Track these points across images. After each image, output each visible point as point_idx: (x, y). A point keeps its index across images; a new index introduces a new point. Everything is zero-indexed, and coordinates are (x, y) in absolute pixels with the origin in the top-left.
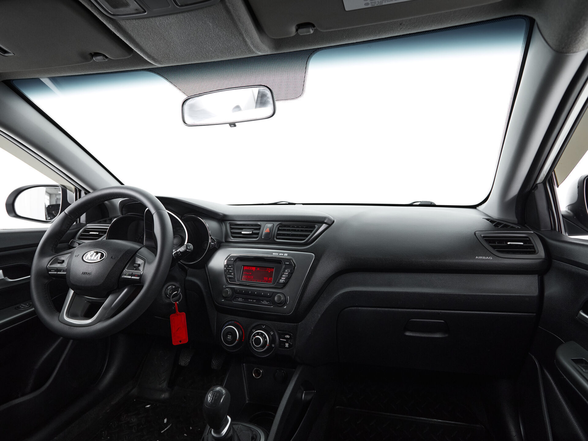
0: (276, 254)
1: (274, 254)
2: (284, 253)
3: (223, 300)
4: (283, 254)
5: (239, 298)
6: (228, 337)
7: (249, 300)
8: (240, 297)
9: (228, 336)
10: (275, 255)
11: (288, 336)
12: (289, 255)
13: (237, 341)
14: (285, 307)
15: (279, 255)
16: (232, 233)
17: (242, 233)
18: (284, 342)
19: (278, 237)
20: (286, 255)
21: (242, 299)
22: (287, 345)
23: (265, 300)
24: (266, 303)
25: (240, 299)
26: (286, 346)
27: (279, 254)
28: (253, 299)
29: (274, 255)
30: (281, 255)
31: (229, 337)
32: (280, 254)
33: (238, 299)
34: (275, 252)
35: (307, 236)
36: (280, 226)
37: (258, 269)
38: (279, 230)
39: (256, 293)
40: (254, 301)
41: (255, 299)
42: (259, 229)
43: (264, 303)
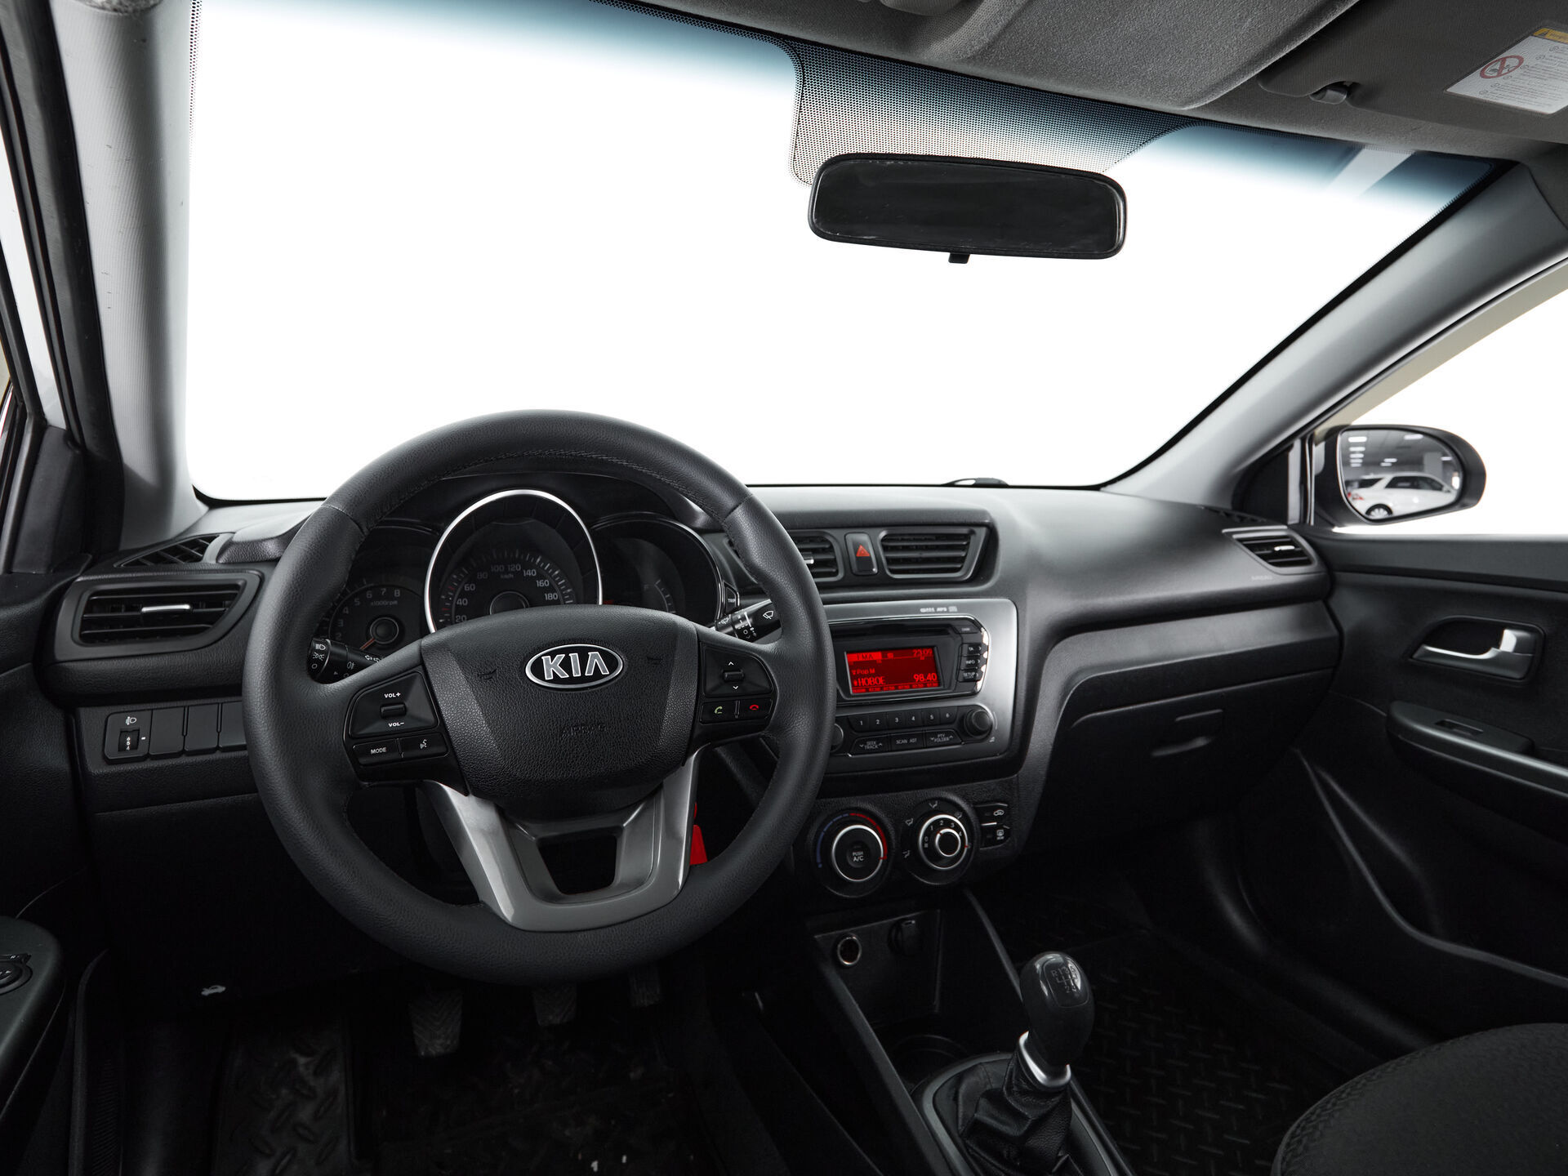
0: (930, 610)
1: (923, 610)
2: (947, 606)
4: (945, 609)
5: (869, 743)
6: (855, 859)
7: (898, 742)
8: (869, 740)
9: (854, 854)
10: (926, 613)
11: (999, 813)
12: (961, 608)
13: (881, 861)
14: (992, 740)
15: (936, 612)
18: (993, 829)
19: (892, 568)
20: (953, 609)
21: (877, 743)
22: (1000, 834)
23: (940, 733)
24: (945, 739)
25: (871, 745)
26: (998, 838)
27: (935, 610)
28: (909, 737)
29: (924, 613)
30: (943, 612)
31: (858, 857)
32: (939, 609)
33: (866, 744)
34: (924, 606)
35: (962, 560)
36: (883, 540)
37: (890, 655)
38: (885, 549)
39: (913, 719)
40: (911, 741)
41: (912, 736)
42: (831, 549)
43: (939, 740)
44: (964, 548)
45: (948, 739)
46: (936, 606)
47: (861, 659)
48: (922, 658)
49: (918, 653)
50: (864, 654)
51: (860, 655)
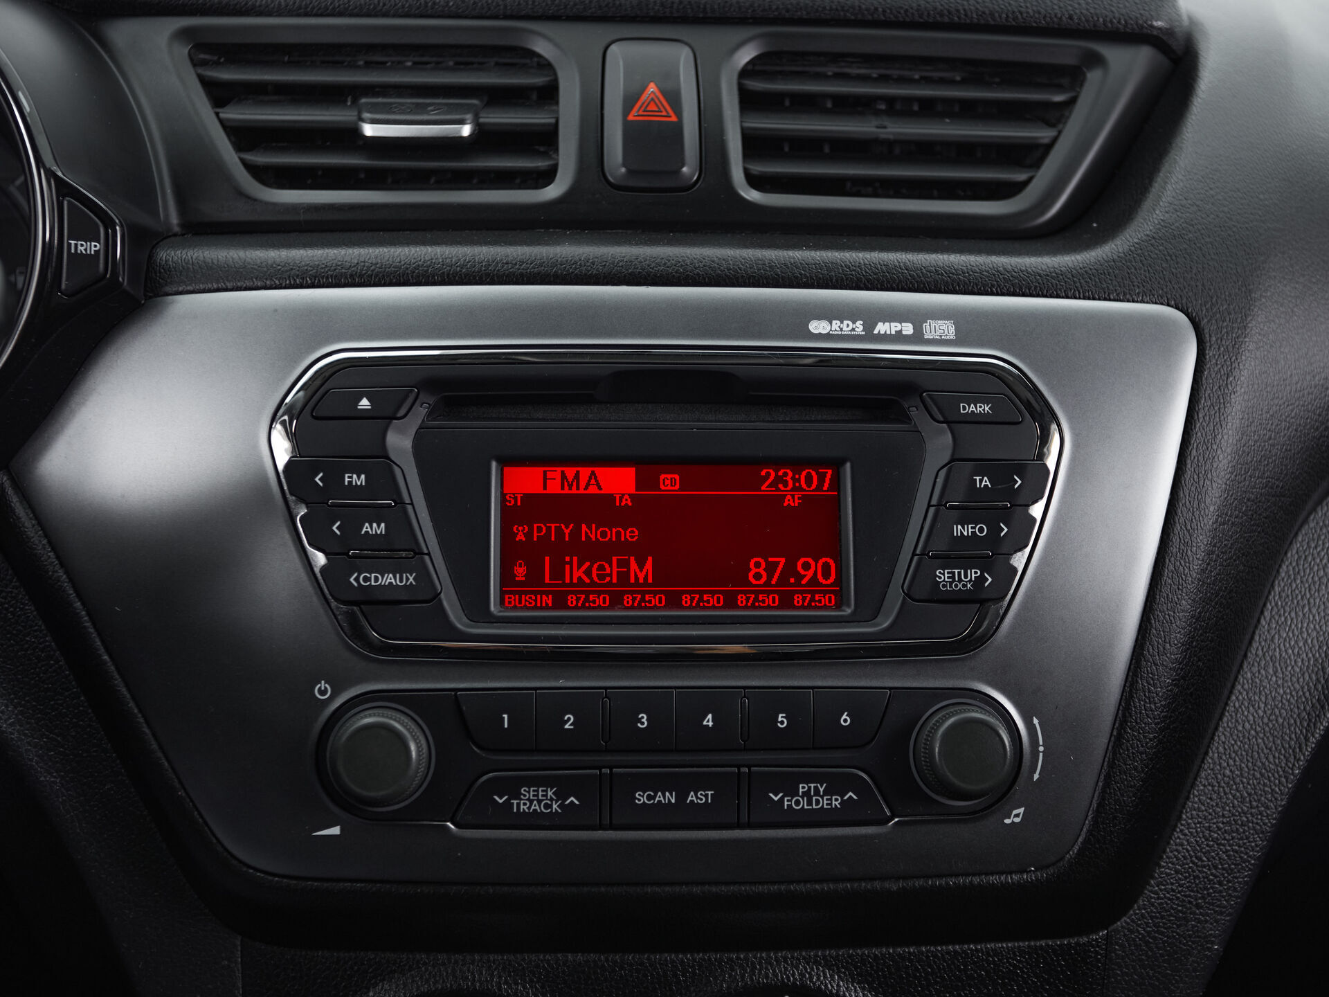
0: (847, 327)
2: (916, 316)
3: (336, 831)
4: (908, 329)
5: (527, 792)
7: (641, 798)
8: (530, 782)
10: (828, 337)
12: (969, 327)
14: (1017, 815)
15: (869, 336)
16: (243, 137)
17: (369, 130)
19: (758, 168)
20: (941, 329)
21: (561, 796)
23: (808, 779)
24: (824, 803)
25: (533, 800)
27: (869, 327)
28: (682, 786)
29: (820, 337)
30: (899, 337)
32: (881, 328)
33: (518, 793)
34: (829, 313)
36: (745, 73)
37: (669, 482)
38: (749, 102)
39: (709, 721)
40: (691, 797)
41: (699, 784)
42: (549, 94)
43: (804, 803)
44: (1054, 115)
45: (836, 803)
46: (871, 316)
47: (554, 488)
48: (792, 501)
49: (779, 479)
50: (570, 472)
51: (555, 473)
